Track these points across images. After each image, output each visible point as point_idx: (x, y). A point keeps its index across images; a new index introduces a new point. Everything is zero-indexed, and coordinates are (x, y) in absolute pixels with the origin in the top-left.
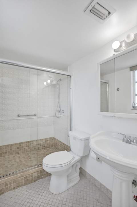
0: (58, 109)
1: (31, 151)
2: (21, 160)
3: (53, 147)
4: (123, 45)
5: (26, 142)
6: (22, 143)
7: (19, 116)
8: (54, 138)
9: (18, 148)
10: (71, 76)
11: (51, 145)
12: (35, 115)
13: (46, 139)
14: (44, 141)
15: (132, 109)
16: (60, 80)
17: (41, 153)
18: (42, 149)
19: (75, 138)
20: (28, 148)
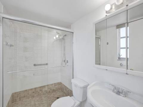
0: (64, 59)
1: (44, 94)
2: (35, 104)
3: (60, 91)
4: (114, 7)
5: (40, 87)
6: (37, 88)
7: (35, 65)
8: (61, 83)
9: (34, 92)
10: (73, 33)
11: (59, 89)
12: (47, 64)
13: (55, 84)
14: (53, 86)
15: (118, 60)
16: (66, 35)
17: (51, 96)
18: (52, 92)
19: (76, 86)
20: (42, 92)
